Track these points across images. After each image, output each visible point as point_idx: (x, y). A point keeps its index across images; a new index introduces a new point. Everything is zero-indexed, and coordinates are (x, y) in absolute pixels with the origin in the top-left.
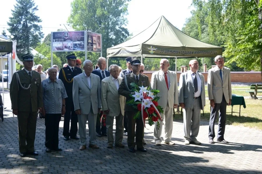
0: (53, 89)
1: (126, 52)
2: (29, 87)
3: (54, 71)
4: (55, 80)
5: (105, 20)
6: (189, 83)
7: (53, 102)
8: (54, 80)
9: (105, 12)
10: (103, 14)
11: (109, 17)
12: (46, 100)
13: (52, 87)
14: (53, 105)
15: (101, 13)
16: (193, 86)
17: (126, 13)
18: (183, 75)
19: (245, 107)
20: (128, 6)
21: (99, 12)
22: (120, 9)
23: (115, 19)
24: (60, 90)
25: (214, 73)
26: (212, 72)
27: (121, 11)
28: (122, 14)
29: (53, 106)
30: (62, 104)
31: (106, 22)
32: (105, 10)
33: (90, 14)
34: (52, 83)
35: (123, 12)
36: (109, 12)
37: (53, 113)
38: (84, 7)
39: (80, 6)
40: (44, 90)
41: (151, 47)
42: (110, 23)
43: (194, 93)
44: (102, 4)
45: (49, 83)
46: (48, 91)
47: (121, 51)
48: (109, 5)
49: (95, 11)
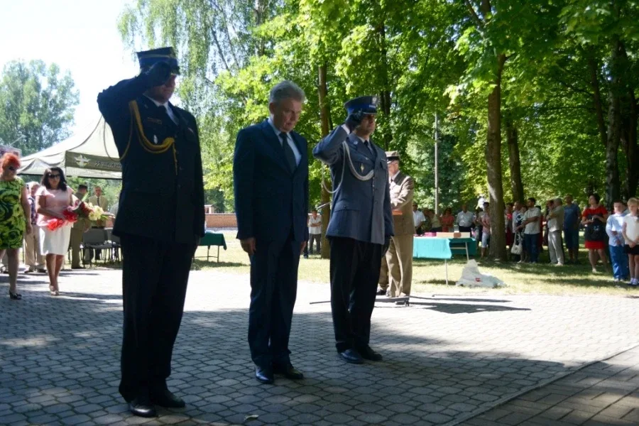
1: (42, 164)
5: (35, 132)
9: (36, 121)
10: (32, 124)
11: (41, 129)
15: (28, 121)
17: (71, 123)
19: (225, 248)
20: (75, 112)
21: (24, 120)
22: (61, 116)
23: (52, 131)
27: (62, 120)
28: (63, 125)
31: (36, 135)
32: (35, 116)
33: (9, 123)
35: (67, 121)
36: (41, 121)
41: (81, 156)
44: (30, 106)
47: (35, 163)
48: (42, 109)
49: (17, 119)
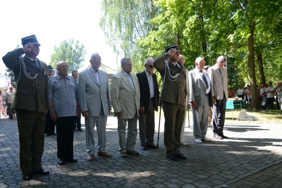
0: (64, 87)
2: (35, 77)
3: (64, 64)
4: (66, 76)
5: (71, 65)
6: (198, 80)
7: (66, 102)
8: (64, 76)
9: (71, 61)
10: (70, 62)
11: (73, 64)
12: (56, 101)
13: (64, 84)
14: (66, 106)
16: (204, 83)
17: (84, 61)
18: (191, 73)
20: (85, 57)
22: (80, 59)
23: (77, 65)
24: (73, 87)
25: (214, 70)
26: (212, 70)
27: (81, 60)
28: (81, 62)
29: (66, 108)
30: (76, 104)
34: (62, 80)
36: (73, 61)
37: (66, 115)
38: (58, 58)
39: (55, 57)
40: (53, 88)
42: (74, 67)
43: (205, 90)
44: (69, 56)
45: (59, 79)
46: (57, 89)
48: (73, 57)
